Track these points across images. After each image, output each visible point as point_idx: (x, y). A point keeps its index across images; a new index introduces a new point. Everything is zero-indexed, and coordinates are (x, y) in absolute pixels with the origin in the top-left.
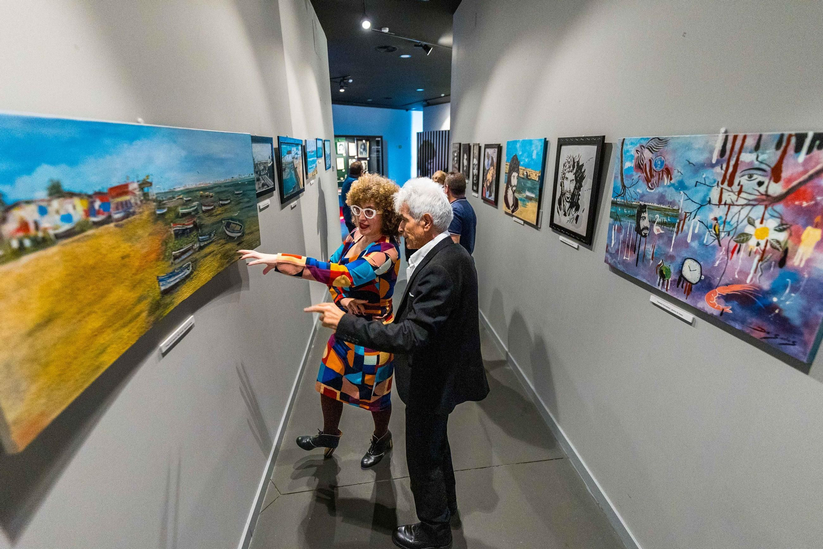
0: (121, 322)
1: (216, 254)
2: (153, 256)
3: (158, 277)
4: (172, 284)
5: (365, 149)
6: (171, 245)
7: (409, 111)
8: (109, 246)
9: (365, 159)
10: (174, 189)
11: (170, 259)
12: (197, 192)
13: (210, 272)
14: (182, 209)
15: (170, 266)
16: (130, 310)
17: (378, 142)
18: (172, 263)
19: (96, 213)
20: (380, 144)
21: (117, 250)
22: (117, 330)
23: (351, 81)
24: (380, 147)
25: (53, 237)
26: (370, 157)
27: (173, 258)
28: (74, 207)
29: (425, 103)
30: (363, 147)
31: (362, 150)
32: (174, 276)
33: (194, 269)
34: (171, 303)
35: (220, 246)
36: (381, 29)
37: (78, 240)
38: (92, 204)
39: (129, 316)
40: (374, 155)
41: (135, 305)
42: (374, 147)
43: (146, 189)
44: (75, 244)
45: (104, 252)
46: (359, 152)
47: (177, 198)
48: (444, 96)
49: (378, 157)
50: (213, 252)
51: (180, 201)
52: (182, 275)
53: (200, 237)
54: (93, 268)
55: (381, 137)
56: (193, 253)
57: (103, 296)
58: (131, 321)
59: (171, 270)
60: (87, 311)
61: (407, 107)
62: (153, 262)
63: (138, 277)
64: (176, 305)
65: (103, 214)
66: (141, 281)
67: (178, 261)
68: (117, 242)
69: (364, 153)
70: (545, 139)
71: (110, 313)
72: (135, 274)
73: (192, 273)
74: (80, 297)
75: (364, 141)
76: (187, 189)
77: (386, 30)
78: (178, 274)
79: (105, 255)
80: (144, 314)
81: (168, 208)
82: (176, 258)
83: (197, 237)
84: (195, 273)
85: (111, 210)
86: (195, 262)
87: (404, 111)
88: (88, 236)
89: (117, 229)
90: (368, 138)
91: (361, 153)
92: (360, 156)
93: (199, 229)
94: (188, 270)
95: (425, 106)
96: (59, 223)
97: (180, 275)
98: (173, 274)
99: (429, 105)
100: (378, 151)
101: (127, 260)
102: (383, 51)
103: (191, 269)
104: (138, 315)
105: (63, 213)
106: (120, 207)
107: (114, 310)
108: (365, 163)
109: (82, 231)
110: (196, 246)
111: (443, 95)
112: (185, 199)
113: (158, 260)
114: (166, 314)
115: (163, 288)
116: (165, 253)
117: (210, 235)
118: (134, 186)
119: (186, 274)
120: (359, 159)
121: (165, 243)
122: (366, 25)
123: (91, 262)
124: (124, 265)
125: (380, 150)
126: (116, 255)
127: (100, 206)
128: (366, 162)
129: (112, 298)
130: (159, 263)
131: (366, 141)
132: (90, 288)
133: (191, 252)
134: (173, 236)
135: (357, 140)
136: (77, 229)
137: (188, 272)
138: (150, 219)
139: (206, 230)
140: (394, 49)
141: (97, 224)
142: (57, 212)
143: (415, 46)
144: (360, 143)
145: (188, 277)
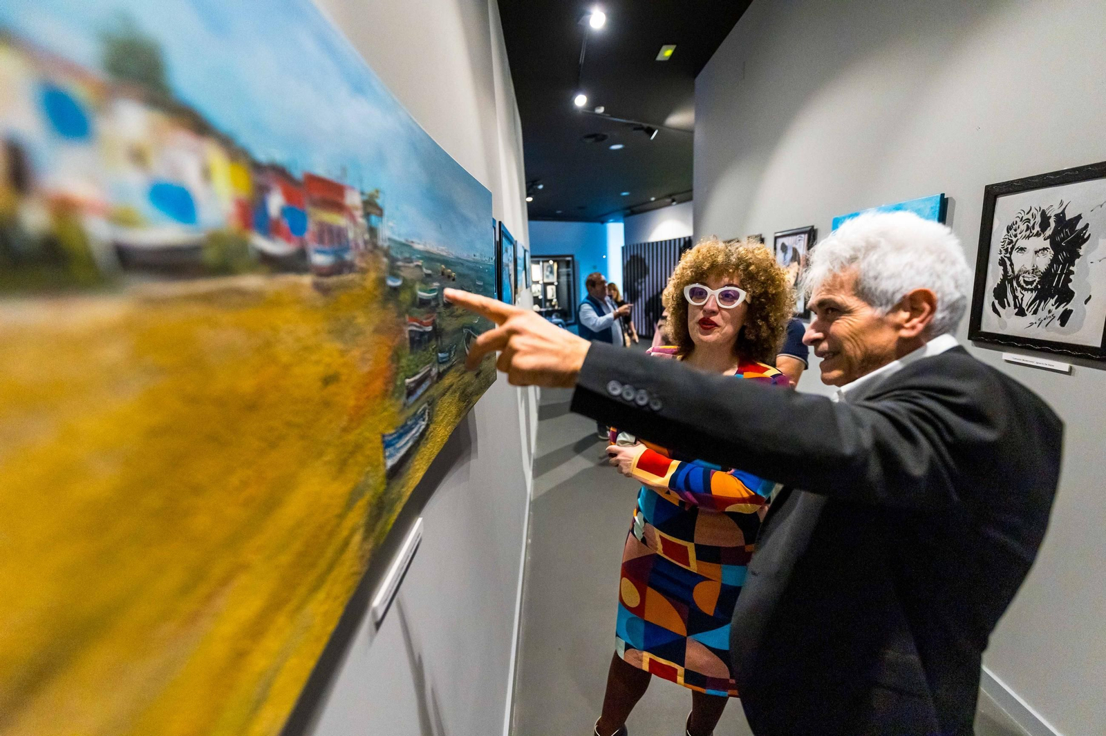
0: (311, 577)
1: (455, 392)
2: (378, 385)
3: (383, 436)
4: (403, 452)
5: (552, 272)
6: (404, 362)
7: (605, 224)
8: (298, 340)
9: (552, 284)
10: (412, 242)
11: (401, 395)
12: (439, 264)
13: (448, 424)
14: (421, 290)
15: (401, 411)
16: (331, 534)
17: (568, 263)
18: (405, 405)
19: (270, 229)
20: (571, 265)
21: (314, 357)
22: (299, 608)
23: (541, 187)
24: (570, 270)
25: (102, 256)
26: (558, 281)
27: (406, 392)
28: (206, 174)
29: (628, 211)
30: (549, 269)
31: (548, 273)
32: (406, 432)
33: (431, 421)
34: (400, 496)
35: (460, 376)
36: (594, 110)
37: (207, 299)
38: (261, 191)
39: (330, 552)
40: (564, 279)
41: (341, 517)
42: (564, 270)
43: (374, 218)
44: (197, 310)
45: (285, 359)
46: (545, 276)
47: (415, 263)
48: (655, 200)
49: (568, 282)
50: (452, 386)
51: (417, 272)
52: (416, 433)
53: (439, 354)
54: (252, 406)
55: (572, 256)
56: (430, 386)
57: (271, 505)
58: (331, 568)
59: (400, 420)
60: (218, 570)
61: (602, 219)
62: (378, 401)
63: (351, 437)
64: (405, 499)
65: (288, 239)
66: (358, 447)
67: (412, 399)
68: (316, 333)
69: (551, 276)
70: (943, 195)
71: (285, 559)
72: (345, 430)
73: (428, 426)
74: (201, 522)
75: (551, 262)
76: (428, 252)
77: (601, 110)
78: (411, 429)
79: (287, 367)
80: (357, 538)
81: (404, 280)
82: (411, 392)
83: (437, 354)
84: (432, 427)
85: (308, 236)
86: (432, 403)
87: (598, 225)
88: (241, 292)
89: (316, 294)
90: (557, 258)
91: (547, 277)
92: (546, 280)
93: (439, 338)
94: (424, 420)
95: (626, 216)
96: (141, 205)
97: (414, 432)
98: (403, 431)
99: (633, 213)
100: (568, 275)
101: (332, 388)
102: (589, 141)
103: (427, 419)
104: (346, 543)
105: (161, 170)
106: (326, 238)
107: (297, 546)
108: (552, 289)
109: (224, 269)
110: (434, 371)
111: (653, 199)
112: (424, 270)
113: (385, 394)
114: (389, 527)
115: (390, 463)
116: (396, 380)
117: (450, 352)
118: (353, 199)
119: (421, 430)
120: (545, 285)
121: (396, 356)
122: (581, 101)
123: (247, 385)
124: (327, 404)
125: (571, 273)
126: (309, 373)
127: (284, 212)
128: (554, 287)
129: (294, 507)
130: (387, 403)
131: (554, 261)
132: (235, 480)
133: (428, 383)
134: (408, 342)
135: (543, 262)
136: (210, 256)
137: (423, 424)
138: (376, 293)
139: (447, 341)
140: (604, 137)
141: (273, 264)
142: (138, 157)
143: (635, 129)
144: (546, 264)
145: (422, 435)
